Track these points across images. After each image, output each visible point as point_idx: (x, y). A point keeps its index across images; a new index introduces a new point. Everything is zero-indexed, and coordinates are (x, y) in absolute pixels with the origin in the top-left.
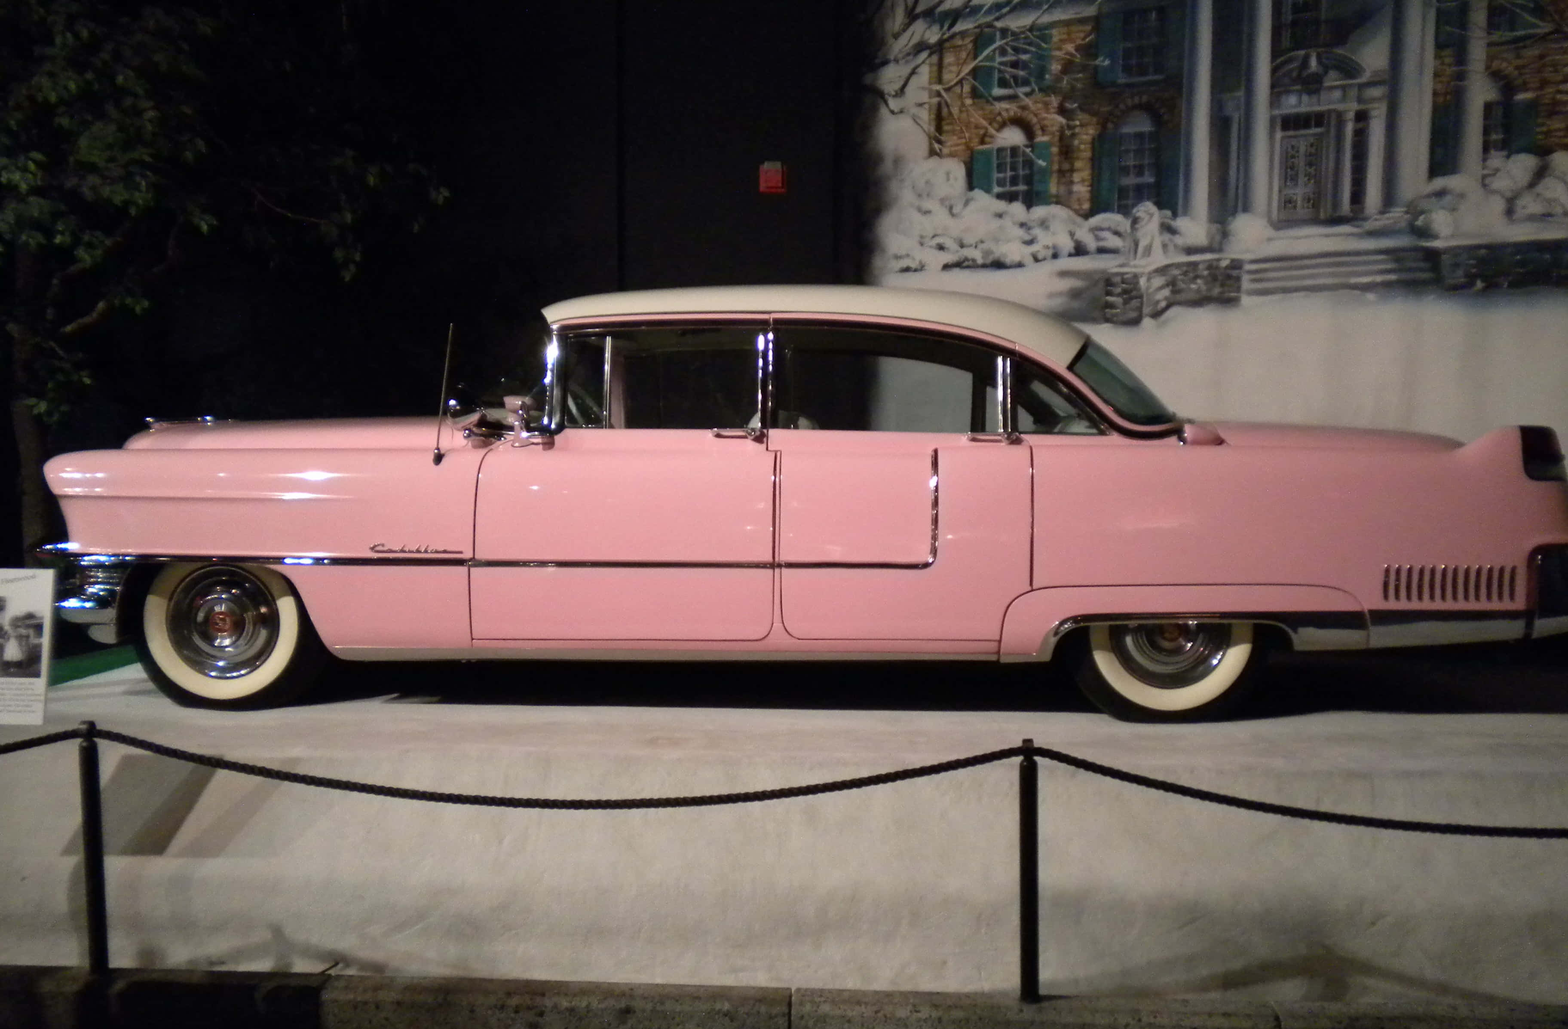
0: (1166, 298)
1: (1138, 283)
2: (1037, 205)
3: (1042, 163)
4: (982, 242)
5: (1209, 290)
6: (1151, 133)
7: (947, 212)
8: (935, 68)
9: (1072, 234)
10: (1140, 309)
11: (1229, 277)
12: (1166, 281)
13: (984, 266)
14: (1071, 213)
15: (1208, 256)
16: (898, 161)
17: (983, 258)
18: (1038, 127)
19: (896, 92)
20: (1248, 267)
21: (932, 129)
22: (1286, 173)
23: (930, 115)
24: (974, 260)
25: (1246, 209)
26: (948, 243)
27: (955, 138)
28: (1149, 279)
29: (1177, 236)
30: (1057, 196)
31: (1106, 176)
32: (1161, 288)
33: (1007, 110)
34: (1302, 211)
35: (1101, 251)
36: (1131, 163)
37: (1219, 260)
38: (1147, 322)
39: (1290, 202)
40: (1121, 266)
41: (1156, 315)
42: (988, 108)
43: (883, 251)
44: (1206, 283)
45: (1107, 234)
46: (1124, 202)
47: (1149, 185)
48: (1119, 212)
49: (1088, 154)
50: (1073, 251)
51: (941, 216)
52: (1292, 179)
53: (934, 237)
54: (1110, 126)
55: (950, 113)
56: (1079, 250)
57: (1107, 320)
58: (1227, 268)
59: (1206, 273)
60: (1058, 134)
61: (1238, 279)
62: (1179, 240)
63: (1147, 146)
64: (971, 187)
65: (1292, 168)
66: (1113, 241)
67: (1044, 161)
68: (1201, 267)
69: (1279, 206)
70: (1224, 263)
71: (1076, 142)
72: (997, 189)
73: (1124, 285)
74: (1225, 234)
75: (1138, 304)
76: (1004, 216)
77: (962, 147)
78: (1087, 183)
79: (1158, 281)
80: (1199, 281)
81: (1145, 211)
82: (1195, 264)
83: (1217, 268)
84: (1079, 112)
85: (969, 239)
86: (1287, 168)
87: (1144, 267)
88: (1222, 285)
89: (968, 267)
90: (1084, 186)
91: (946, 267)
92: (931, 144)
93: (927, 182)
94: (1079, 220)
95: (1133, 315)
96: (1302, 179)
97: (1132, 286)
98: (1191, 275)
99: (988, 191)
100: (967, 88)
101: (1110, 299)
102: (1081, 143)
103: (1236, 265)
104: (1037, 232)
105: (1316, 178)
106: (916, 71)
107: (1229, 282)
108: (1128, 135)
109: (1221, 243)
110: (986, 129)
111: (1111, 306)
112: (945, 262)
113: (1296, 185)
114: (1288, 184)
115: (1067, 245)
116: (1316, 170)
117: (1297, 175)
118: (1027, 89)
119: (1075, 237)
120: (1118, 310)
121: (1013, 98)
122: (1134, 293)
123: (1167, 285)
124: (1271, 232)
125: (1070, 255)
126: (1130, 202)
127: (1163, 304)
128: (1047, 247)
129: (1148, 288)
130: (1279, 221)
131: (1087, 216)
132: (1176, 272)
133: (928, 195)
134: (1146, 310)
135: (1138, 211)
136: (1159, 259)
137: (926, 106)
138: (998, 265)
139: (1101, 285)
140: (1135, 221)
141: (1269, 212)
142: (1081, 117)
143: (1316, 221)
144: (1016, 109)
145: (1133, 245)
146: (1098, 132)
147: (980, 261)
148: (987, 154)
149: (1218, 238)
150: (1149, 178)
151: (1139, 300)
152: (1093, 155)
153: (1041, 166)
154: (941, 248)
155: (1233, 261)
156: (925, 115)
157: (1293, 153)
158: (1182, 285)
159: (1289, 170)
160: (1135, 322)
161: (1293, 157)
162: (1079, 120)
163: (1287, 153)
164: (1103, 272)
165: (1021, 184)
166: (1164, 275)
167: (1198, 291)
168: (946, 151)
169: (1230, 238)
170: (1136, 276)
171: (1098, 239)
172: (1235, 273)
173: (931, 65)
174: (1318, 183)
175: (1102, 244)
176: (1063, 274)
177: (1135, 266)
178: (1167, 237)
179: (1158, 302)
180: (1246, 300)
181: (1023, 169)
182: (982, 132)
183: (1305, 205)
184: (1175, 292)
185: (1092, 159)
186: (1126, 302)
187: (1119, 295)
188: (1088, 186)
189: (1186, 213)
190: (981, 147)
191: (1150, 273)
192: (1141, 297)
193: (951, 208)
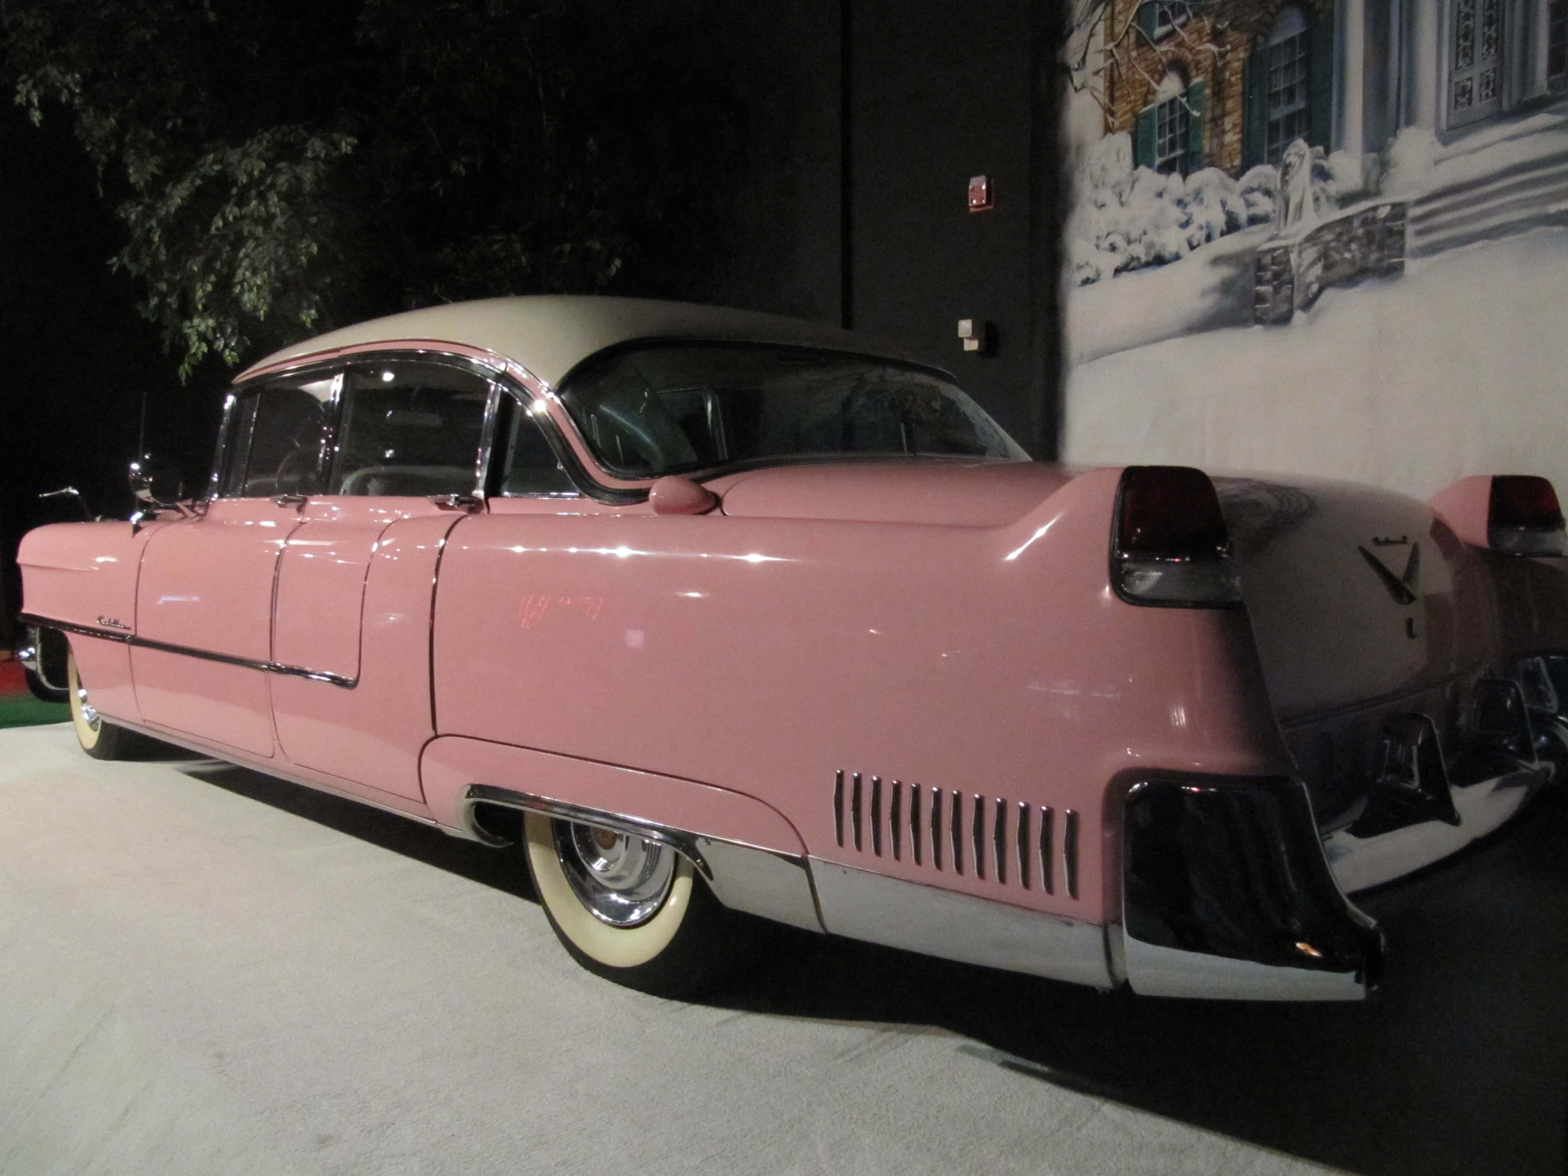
0: (1318, 279)
1: (1289, 260)
2: (1193, 172)
3: (1196, 114)
4: (1145, 233)
5: (1365, 257)
6: (1302, 35)
7: (1116, 199)
8: (1109, 22)
9: (1223, 204)
10: (1290, 299)
11: (1390, 232)
12: (1317, 252)
13: (1147, 265)
14: (1223, 174)
15: (1364, 205)
16: (1080, 148)
17: (1146, 254)
18: (1192, 66)
19: (1079, 64)
20: (1414, 212)
21: (1107, 101)
22: (1458, 46)
23: (1105, 83)
24: (1138, 259)
25: (1409, 122)
26: (1120, 241)
27: (1124, 104)
28: (1300, 253)
29: (1330, 181)
30: (1210, 155)
31: (1256, 111)
32: (1313, 264)
33: (1166, 53)
34: (1481, 105)
35: (1253, 220)
36: (1281, 87)
37: (1375, 209)
38: (1299, 316)
39: (1463, 94)
40: (1271, 239)
41: (1308, 304)
42: (1150, 55)
43: (1069, 261)
44: (1361, 246)
45: (1257, 197)
46: (1274, 146)
47: (1300, 112)
48: (1269, 162)
49: (1239, 88)
50: (1224, 227)
51: (1113, 209)
52: (1465, 55)
53: (1108, 234)
54: (1260, 39)
55: (1120, 74)
56: (1232, 226)
57: (1259, 321)
58: (1386, 219)
59: (1360, 232)
60: (1210, 69)
61: (1401, 234)
62: (1333, 188)
63: (1298, 57)
64: (1136, 164)
65: (1466, 37)
66: (1264, 205)
67: (1198, 111)
68: (1356, 223)
69: (1449, 105)
70: (1383, 212)
71: (1227, 74)
72: (1158, 161)
73: (1274, 267)
74: (1384, 165)
75: (1289, 292)
76: (1164, 194)
77: (1129, 115)
78: (1238, 130)
79: (1311, 253)
80: (1354, 246)
81: (1296, 154)
82: (1347, 220)
83: (1374, 220)
84: (1230, 32)
85: (1134, 235)
86: (1458, 39)
87: (1295, 236)
88: (1381, 247)
89: (1133, 269)
90: (1235, 134)
91: (1118, 271)
92: (1106, 120)
93: (1103, 169)
94: (1231, 182)
95: (1284, 308)
96: (1480, 49)
97: (1282, 267)
98: (1345, 238)
99: (1150, 165)
100: (1133, 36)
101: (1261, 289)
102: (1231, 75)
103: (1399, 210)
104: (1193, 208)
105: (1496, 43)
106: (1094, 31)
107: (1389, 241)
108: (1278, 46)
109: (1378, 182)
110: (1149, 84)
111: (1260, 298)
112: (1115, 266)
113: (1471, 63)
114: (1460, 64)
115: (1219, 219)
116: (1497, 30)
117: (1472, 47)
118: (1182, 19)
119: (1227, 208)
120: (1268, 305)
121: (1170, 35)
122: (1286, 277)
123: (1319, 259)
124: (1440, 150)
125: (1223, 234)
126: (1281, 143)
127: (1315, 288)
128: (1201, 228)
129: (1299, 266)
130: (1450, 128)
131: (1237, 174)
132: (1328, 236)
133: (1103, 184)
134: (1298, 300)
135: (1289, 155)
136: (1311, 221)
137: (1102, 73)
138: (1159, 261)
139: (1252, 270)
140: (1286, 169)
141: (1437, 120)
142: (1233, 36)
143: (1500, 116)
144: (1172, 49)
145: (1283, 203)
146: (1248, 55)
147: (1144, 259)
148: (1148, 115)
149: (1375, 173)
150: (1300, 104)
151: (1290, 286)
152: (1244, 88)
153: (1195, 117)
154: (1113, 248)
155: (1394, 206)
156: (1100, 83)
157: (1467, 10)
158: (1336, 256)
159: (1461, 41)
160: (1284, 319)
161: (1467, 16)
162: (1230, 43)
163: (1459, 12)
164: (1252, 251)
165: (1178, 149)
166: (1315, 245)
167: (1352, 262)
168: (1117, 124)
169: (1392, 171)
170: (1287, 250)
171: (1249, 205)
172: (1396, 225)
173: (1106, 20)
174: (1500, 51)
175: (1253, 211)
176: (1217, 261)
177: (1286, 238)
178: (1320, 184)
179: (1309, 285)
180: (1412, 266)
181: (1180, 128)
182: (1145, 89)
183: (1484, 94)
184: (1327, 268)
185: (1243, 93)
186: (1276, 291)
187: (1268, 282)
188: (1239, 133)
189: (1339, 146)
190: (1145, 109)
191: (1300, 245)
192: (1291, 281)
193: (1120, 196)
